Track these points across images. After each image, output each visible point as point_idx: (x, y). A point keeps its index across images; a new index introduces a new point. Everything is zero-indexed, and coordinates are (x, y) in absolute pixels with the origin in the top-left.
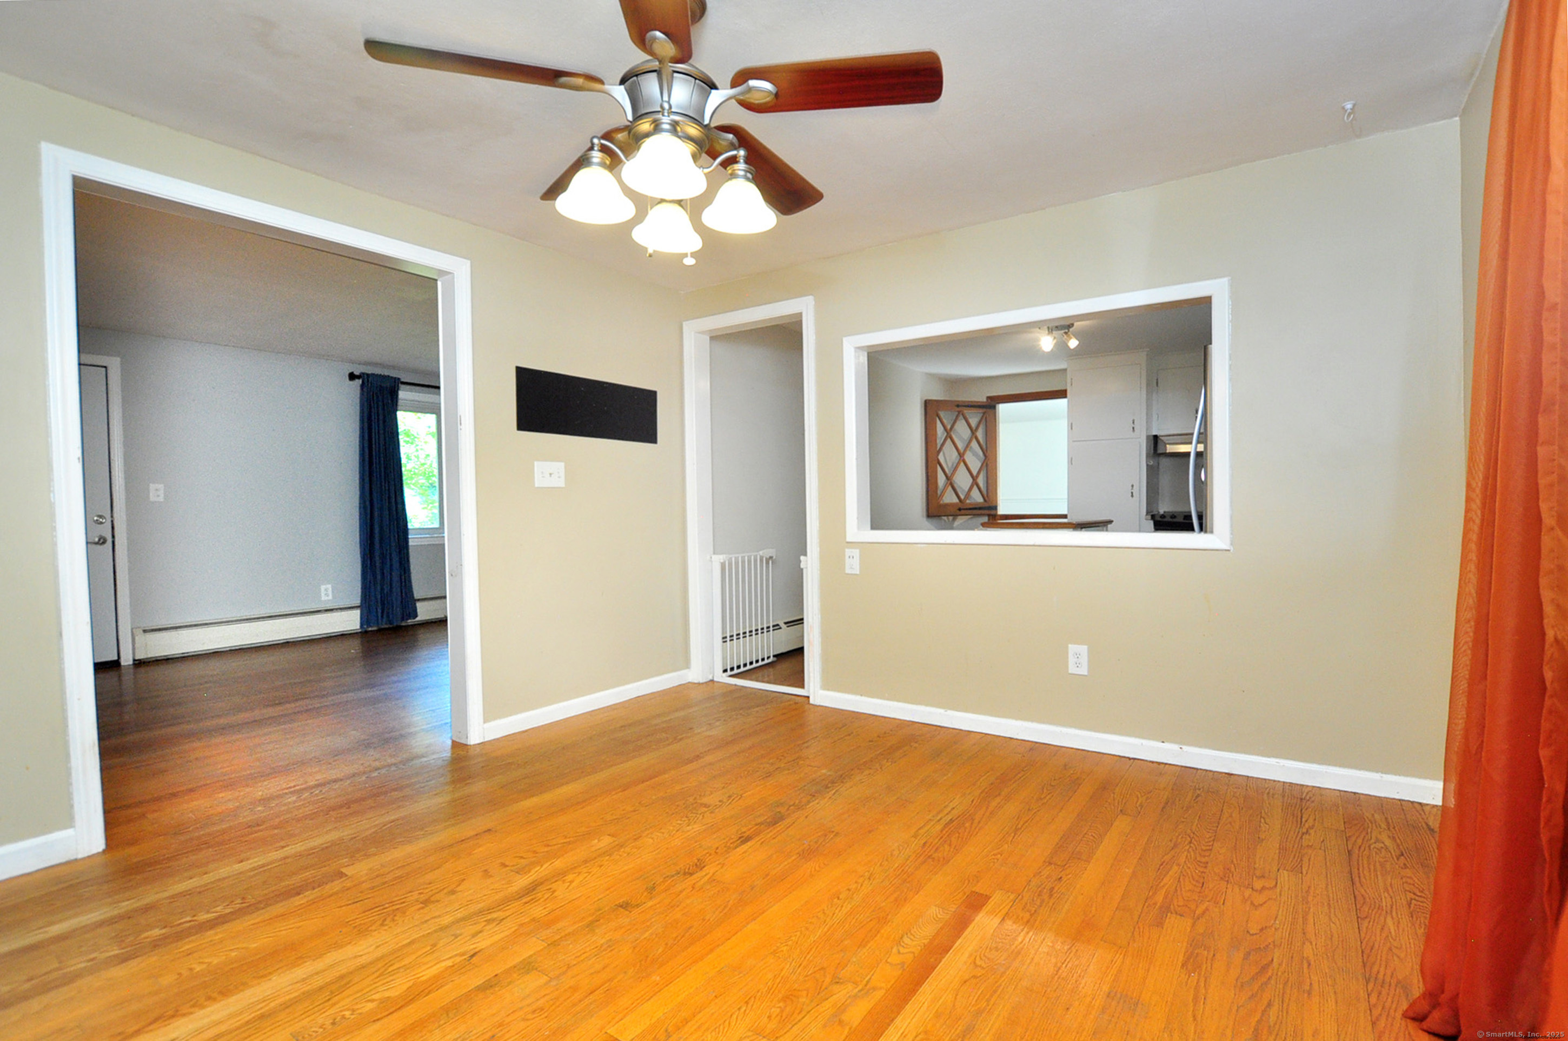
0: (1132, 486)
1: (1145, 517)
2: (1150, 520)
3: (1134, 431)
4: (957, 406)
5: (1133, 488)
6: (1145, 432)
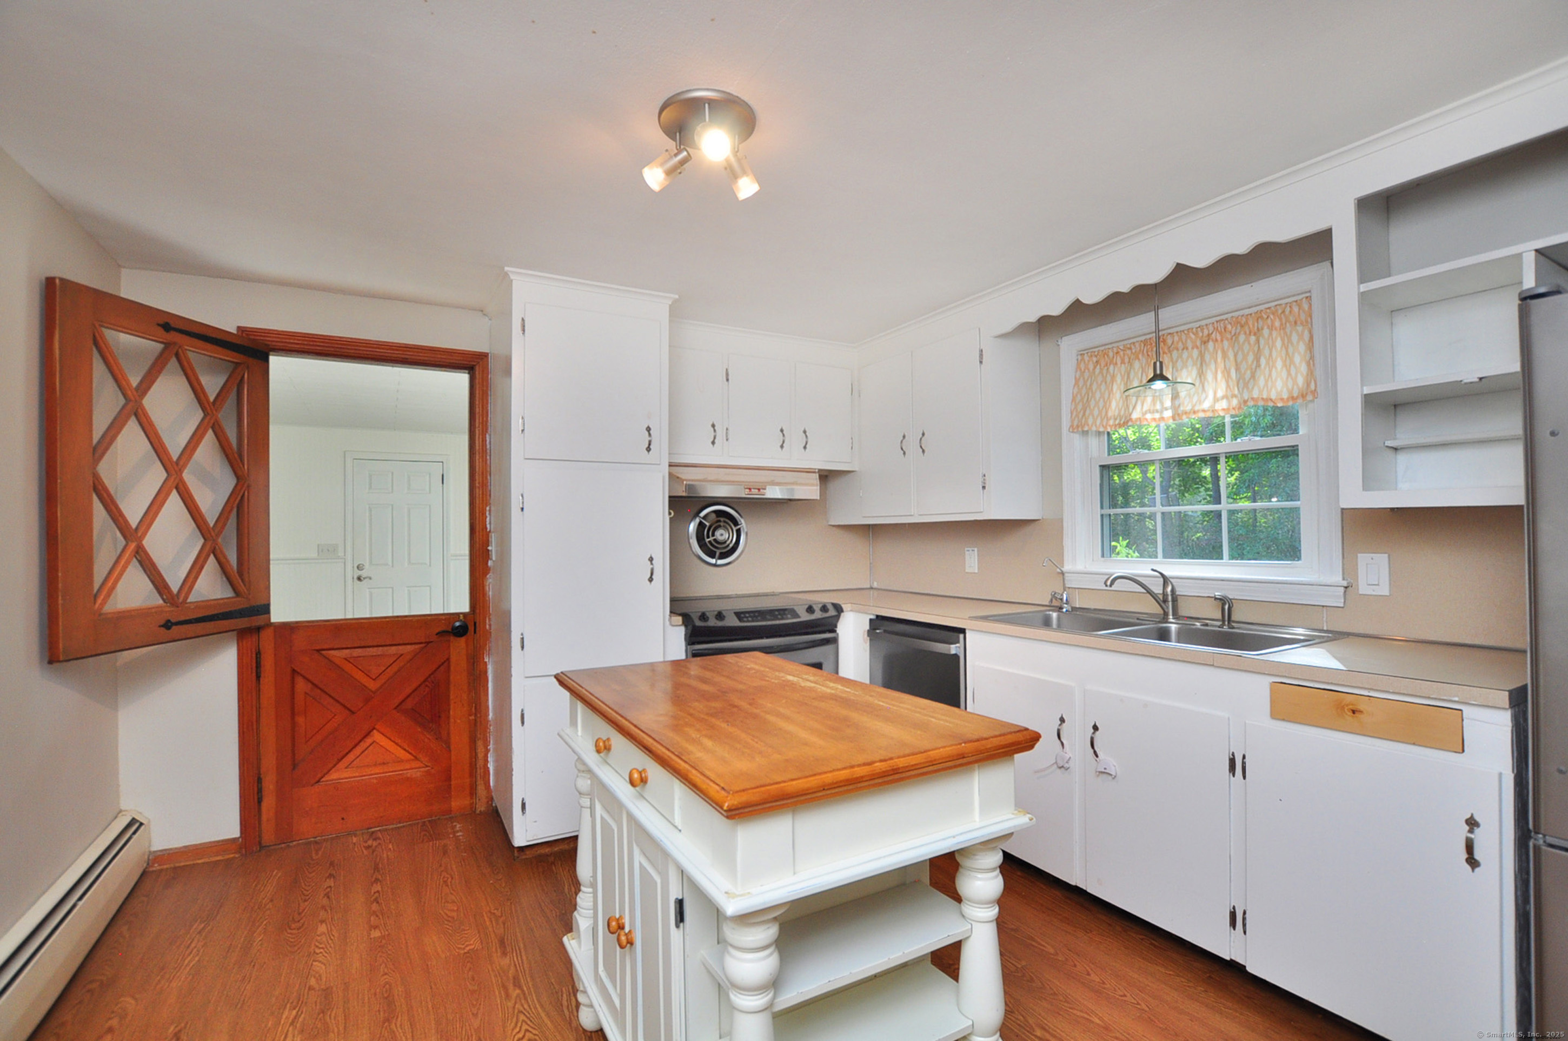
0: (651, 559)
1: (670, 620)
2: (679, 625)
3: (649, 449)
4: (167, 327)
5: (652, 564)
6: (667, 452)
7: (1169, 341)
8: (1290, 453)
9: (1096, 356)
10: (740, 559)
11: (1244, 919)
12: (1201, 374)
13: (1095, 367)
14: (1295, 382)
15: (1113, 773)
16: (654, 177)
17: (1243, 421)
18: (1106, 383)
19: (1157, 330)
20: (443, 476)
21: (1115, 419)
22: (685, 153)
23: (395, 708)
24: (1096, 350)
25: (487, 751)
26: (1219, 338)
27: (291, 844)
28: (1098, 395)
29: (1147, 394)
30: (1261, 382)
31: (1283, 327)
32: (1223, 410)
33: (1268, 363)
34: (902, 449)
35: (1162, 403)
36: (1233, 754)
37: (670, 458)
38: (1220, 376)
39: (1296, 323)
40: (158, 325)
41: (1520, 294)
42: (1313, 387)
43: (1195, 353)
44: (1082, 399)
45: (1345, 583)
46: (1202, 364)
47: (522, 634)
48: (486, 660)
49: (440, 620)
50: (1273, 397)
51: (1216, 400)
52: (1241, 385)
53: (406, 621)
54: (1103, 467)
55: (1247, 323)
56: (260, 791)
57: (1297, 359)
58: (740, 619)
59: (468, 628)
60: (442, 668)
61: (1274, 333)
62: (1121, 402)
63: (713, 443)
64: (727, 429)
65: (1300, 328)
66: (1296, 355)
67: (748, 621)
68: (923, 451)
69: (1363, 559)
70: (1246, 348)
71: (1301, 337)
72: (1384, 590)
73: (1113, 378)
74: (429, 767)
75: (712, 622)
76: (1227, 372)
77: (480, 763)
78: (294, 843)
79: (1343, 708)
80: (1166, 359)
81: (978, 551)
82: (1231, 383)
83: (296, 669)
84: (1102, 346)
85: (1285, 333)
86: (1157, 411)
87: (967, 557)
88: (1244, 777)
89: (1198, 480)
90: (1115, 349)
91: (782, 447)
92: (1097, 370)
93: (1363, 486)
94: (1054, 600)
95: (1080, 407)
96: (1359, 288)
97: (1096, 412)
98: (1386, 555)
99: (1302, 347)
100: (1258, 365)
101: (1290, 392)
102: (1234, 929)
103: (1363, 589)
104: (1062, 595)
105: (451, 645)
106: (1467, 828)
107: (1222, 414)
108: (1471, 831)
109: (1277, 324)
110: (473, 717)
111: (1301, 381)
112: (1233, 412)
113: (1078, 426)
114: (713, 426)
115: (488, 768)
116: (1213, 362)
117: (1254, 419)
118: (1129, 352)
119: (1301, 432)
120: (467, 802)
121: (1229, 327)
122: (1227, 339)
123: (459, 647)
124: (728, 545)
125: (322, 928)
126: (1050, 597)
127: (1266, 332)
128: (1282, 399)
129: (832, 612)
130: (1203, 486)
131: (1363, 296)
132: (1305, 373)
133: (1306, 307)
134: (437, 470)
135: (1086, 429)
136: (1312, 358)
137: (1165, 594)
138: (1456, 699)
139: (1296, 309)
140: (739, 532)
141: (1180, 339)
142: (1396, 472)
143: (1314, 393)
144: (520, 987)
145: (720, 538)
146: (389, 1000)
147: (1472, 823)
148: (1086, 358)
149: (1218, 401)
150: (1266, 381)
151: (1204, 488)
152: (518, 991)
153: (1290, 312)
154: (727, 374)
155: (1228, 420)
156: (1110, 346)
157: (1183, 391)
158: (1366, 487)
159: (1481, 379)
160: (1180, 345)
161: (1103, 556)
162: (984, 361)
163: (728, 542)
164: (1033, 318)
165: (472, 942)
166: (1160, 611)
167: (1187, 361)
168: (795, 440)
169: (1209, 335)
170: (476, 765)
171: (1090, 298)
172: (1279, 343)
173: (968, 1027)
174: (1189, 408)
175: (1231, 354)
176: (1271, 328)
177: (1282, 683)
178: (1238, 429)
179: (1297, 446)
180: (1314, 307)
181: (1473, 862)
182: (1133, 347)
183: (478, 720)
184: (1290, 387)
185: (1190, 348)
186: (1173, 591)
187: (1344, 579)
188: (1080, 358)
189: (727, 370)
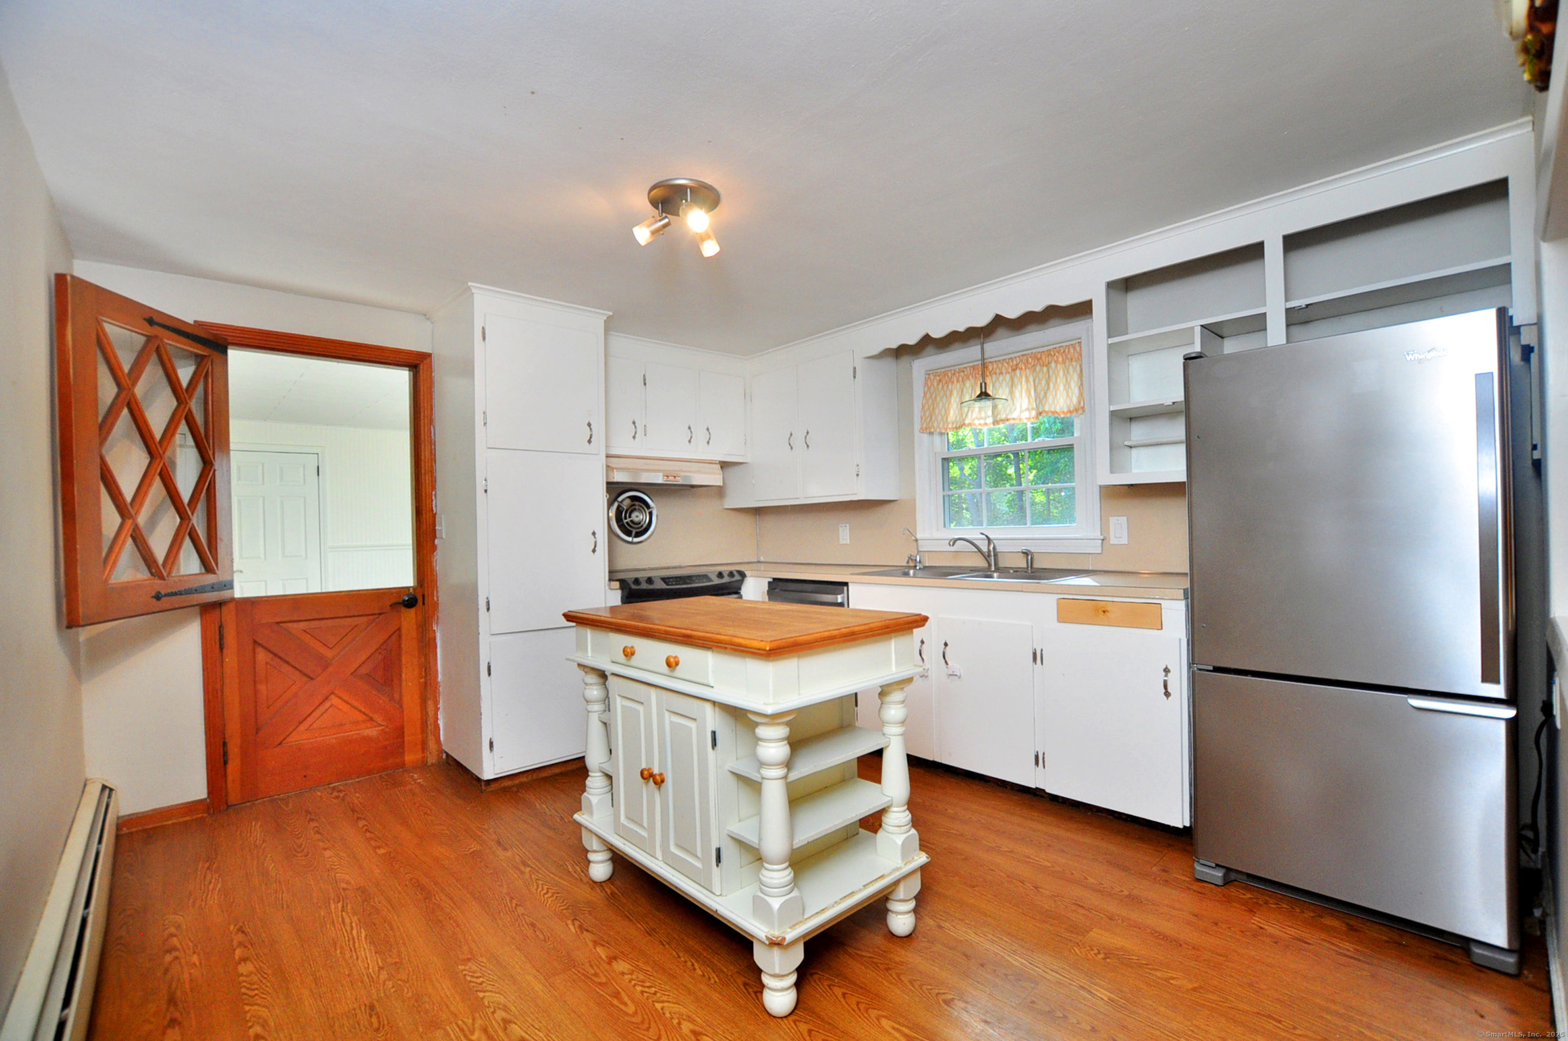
0: (594, 533)
1: (609, 585)
2: (616, 589)
3: (589, 441)
4: (151, 322)
5: (595, 538)
6: (604, 445)
7: (990, 368)
8: (1070, 448)
9: (939, 376)
10: (652, 537)
11: (1044, 758)
12: (1012, 393)
13: (938, 384)
14: (1071, 400)
15: (958, 674)
16: (642, 235)
17: (1039, 427)
18: (946, 396)
19: (983, 359)
20: (318, 467)
21: (953, 424)
22: (666, 220)
23: (352, 674)
24: (939, 371)
25: (438, 709)
26: (1023, 367)
27: (256, 802)
28: (941, 405)
29: (975, 406)
30: (1050, 399)
31: (1064, 362)
32: (1027, 418)
33: (1054, 387)
34: (790, 444)
35: (986, 413)
36: (1035, 650)
37: (606, 450)
38: (1024, 394)
39: (1072, 359)
40: (145, 319)
41: (1184, 356)
42: (1082, 405)
43: (1008, 377)
44: (929, 408)
45: (1102, 538)
46: (1012, 386)
47: (487, 598)
48: (435, 628)
49: (392, 594)
50: (1058, 410)
51: (1022, 412)
52: (1038, 401)
53: (360, 595)
54: (943, 459)
55: (1041, 358)
56: (225, 754)
57: (1073, 384)
58: (667, 584)
59: (417, 600)
60: (394, 638)
61: (1059, 366)
62: (957, 411)
63: (634, 437)
64: (645, 426)
65: (1074, 363)
66: (1072, 381)
67: (672, 585)
68: (808, 446)
69: (1113, 520)
70: (1041, 375)
71: (1075, 369)
72: (1124, 541)
73: (951, 392)
74: (384, 726)
75: (644, 586)
76: (1028, 391)
77: (431, 721)
78: (259, 801)
79: (1098, 610)
80: (988, 380)
81: (850, 526)
82: (1031, 400)
83: (258, 640)
84: (943, 368)
85: (1065, 366)
86: (982, 419)
87: (841, 529)
88: (1042, 664)
89: (1004, 477)
90: (953, 372)
91: (690, 441)
92: (940, 386)
93: (1111, 470)
94: (910, 561)
95: (927, 414)
96: (1108, 341)
97: (939, 418)
98: (1125, 518)
99: (1076, 377)
100: (1049, 388)
101: (1069, 407)
102: (1038, 766)
103: (1113, 541)
104: (916, 557)
105: (402, 615)
106: (1164, 674)
107: (1025, 421)
108: (1166, 676)
109: (1060, 359)
110: (423, 680)
111: (1075, 400)
112: (1033, 421)
113: (926, 428)
114: (634, 423)
115: (438, 724)
116: (1019, 383)
117: (1047, 425)
118: (962, 374)
119: (1076, 435)
120: (419, 756)
121: (1030, 360)
122: (1029, 368)
123: (409, 617)
124: (642, 526)
125: (328, 853)
126: (907, 558)
127: (1053, 365)
128: (1063, 412)
129: (737, 577)
130: (1008, 482)
131: (1110, 346)
132: (1077, 395)
133: (1078, 349)
134: (312, 462)
135: (932, 430)
136: (1082, 384)
137: (989, 551)
138: (1158, 597)
139: (1072, 350)
140: (651, 514)
141: (998, 367)
142: (1131, 462)
143: (1083, 408)
144: (528, 866)
145: (636, 520)
146: (422, 888)
147: (1167, 671)
148: (932, 377)
149: (1023, 412)
150: (1054, 400)
151: (1009, 484)
152: (529, 869)
153: (1069, 352)
154: (645, 380)
155: (1029, 426)
156: (949, 369)
157: (1000, 404)
158: (1112, 472)
159: (1174, 403)
160: (998, 371)
161: (945, 526)
162: (857, 376)
163: (642, 523)
164: (894, 346)
165: (472, 846)
166: (985, 565)
167: (1002, 383)
168: (700, 436)
169: (1017, 365)
170: (426, 723)
171: (937, 334)
172: (1061, 373)
173: (890, 801)
174: (1003, 417)
175: (1031, 380)
176: (1056, 362)
177: (1064, 599)
178: (1036, 432)
179: (1073, 444)
180: (1083, 349)
181: (1167, 694)
182: (965, 370)
183: (428, 682)
184: (1069, 404)
185: (1004, 373)
186: (994, 548)
187: (1101, 534)
188: (927, 376)
189: (644, 375)
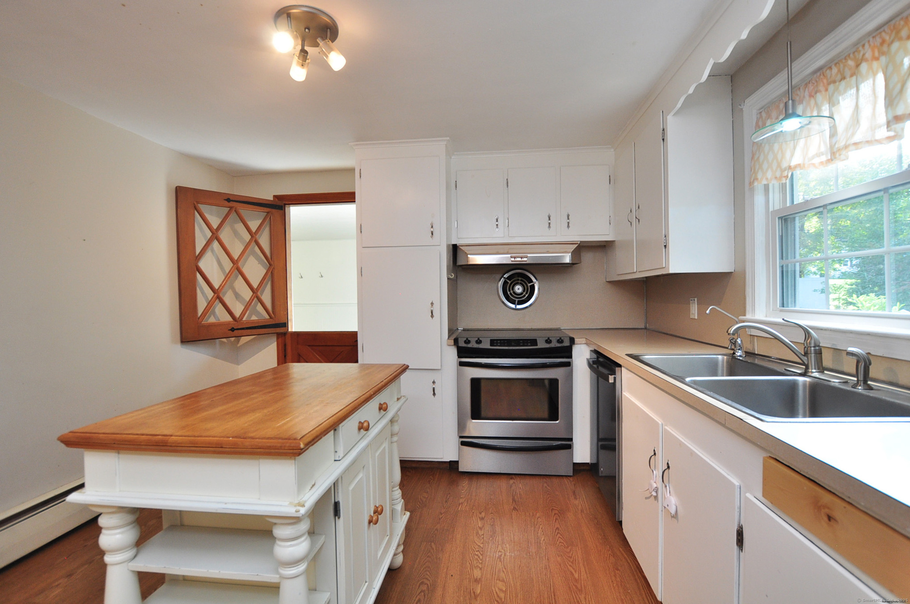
0: (432, 304)
1: (447, 342)
2: (452, 346)
4: (228, 200)
9: (770, 111)
24: (770, 105)
28: (767, 148)
34: (629, 220)
40: (225, 200)
44: (755, 156)
47: (362, 344)
54: (783, 219)
58: (491, 344)
64: (508, 219)
67: (497, 346)
68: (639, 220)
75: (472, 345)
79: (819, 509)
81: (697, 301)
83: (300, 353)
87: (691, 306)
91: (550, 227)
97: (766, 166)
104: (736, 341)
113: (753, 182)
124: (525, 295)
129: (566, 343)
140: (532, 286)
145: (518, 291)
148: (763, 114)
154: (507, 183)
161: (782, 306)
188: (759, 116)
189: (507, 179)
